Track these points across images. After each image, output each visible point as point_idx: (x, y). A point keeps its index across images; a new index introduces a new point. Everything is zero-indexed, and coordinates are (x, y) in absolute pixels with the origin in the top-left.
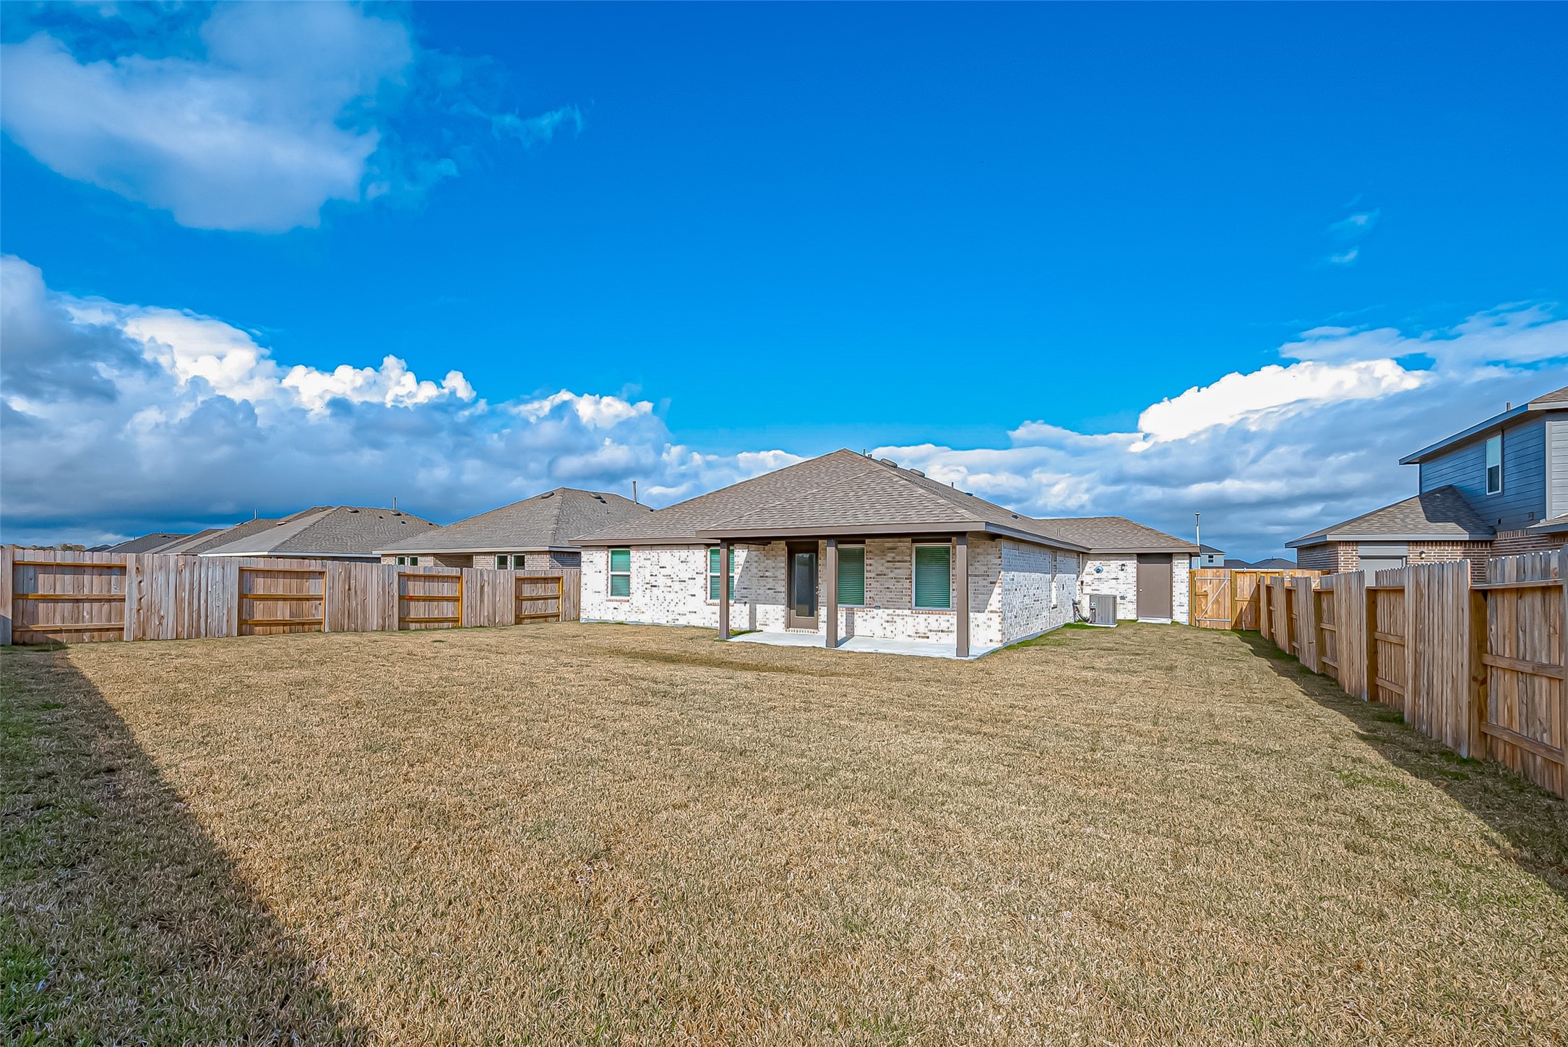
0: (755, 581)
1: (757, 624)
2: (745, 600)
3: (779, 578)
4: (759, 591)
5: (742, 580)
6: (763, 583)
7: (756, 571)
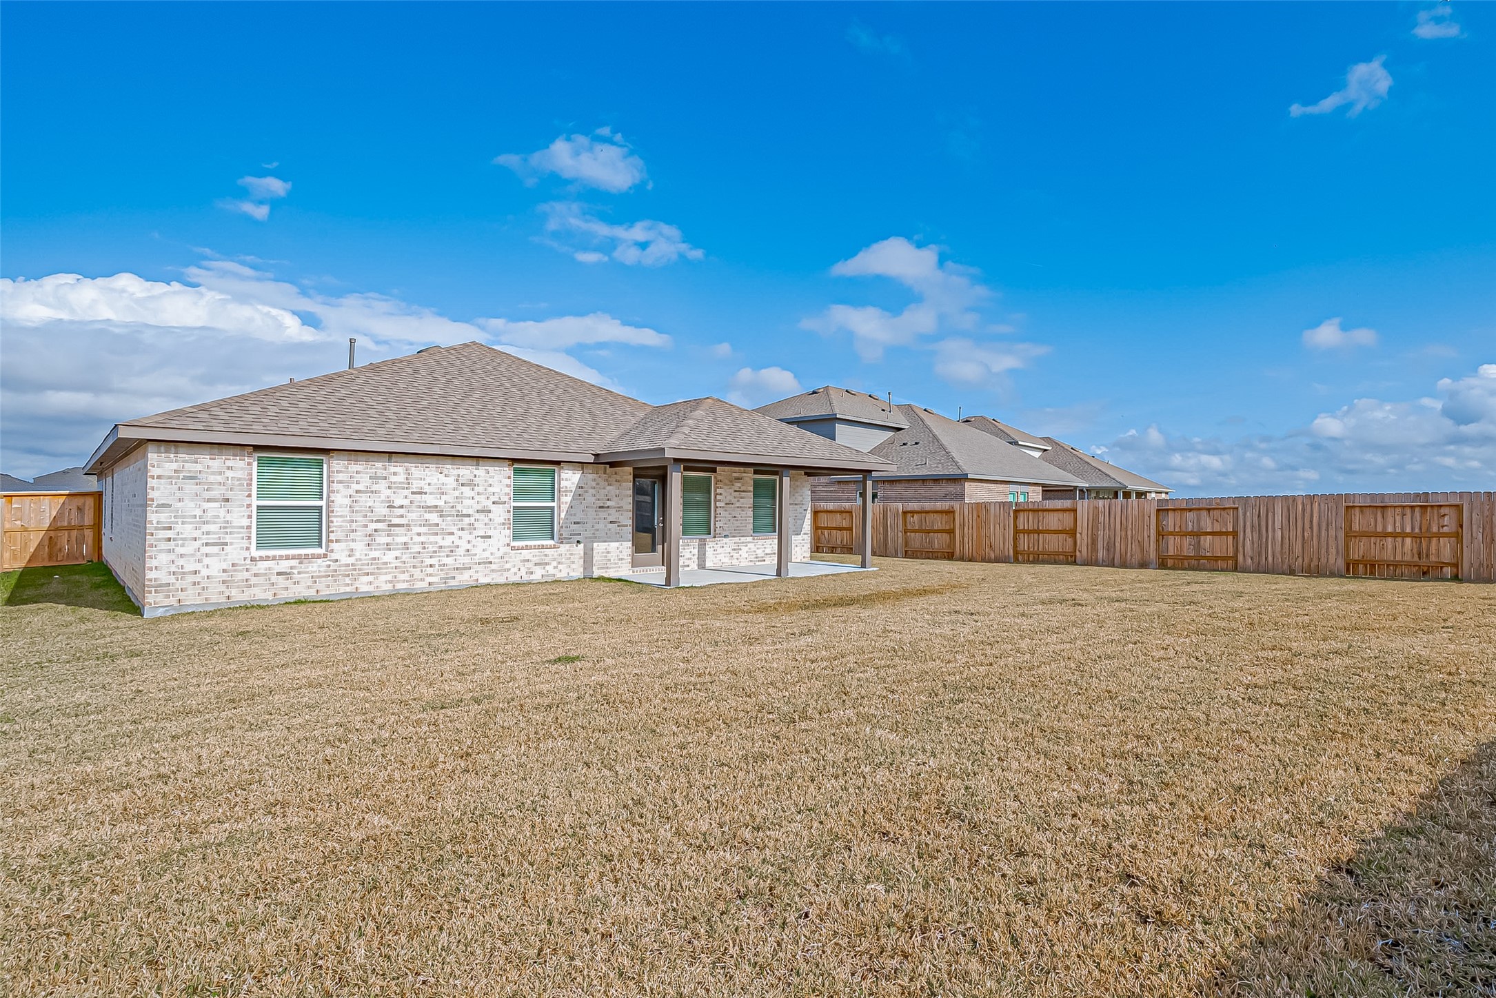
0: (592, 512)
1: (594, 568)
2: (578, 538)
3: (625, 508)
4: (597, 526)
5: (573, 511)
6: (602, 514)
7: (593, 499)
